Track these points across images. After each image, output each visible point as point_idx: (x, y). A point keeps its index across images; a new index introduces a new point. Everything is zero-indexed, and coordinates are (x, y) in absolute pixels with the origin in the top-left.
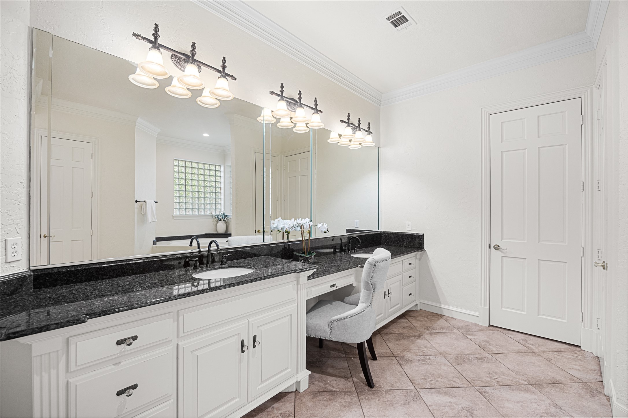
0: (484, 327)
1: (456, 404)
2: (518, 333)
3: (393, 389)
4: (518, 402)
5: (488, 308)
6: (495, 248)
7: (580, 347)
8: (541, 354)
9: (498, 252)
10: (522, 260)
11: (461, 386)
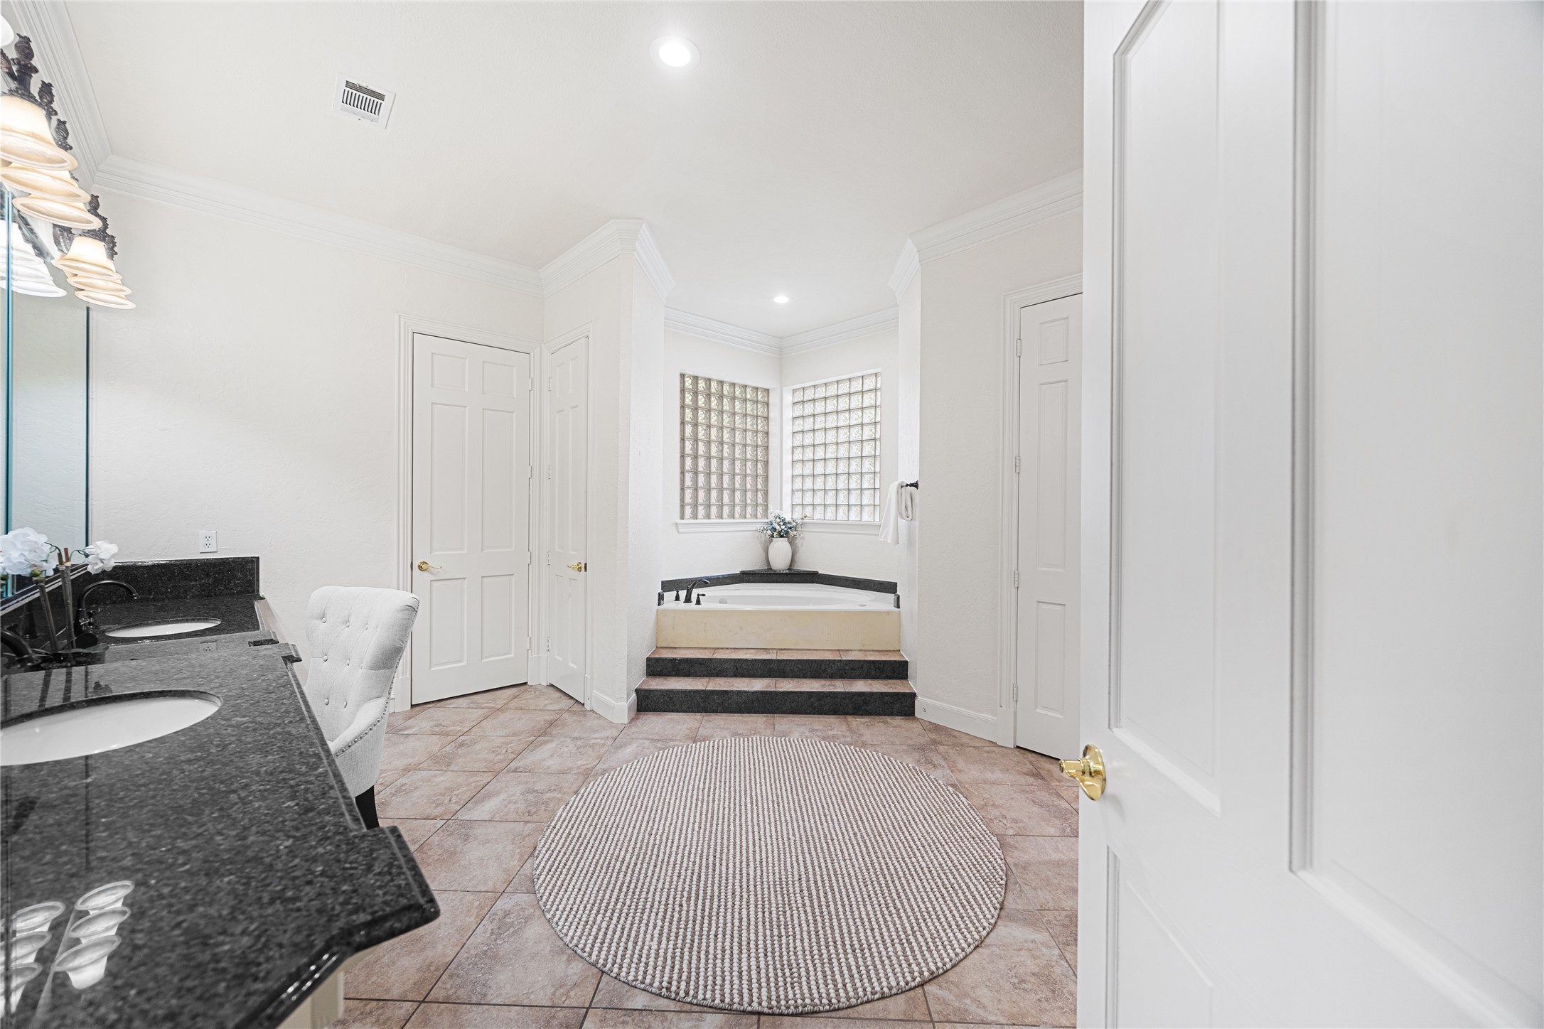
0: (405, 712)
1: (512, 796)
2: (456, 700)
3: (422, 842)
4: (552, 756)
5: (409, 676)
6: (420, 567)
7: (526, 683)
8: (506, 706)
9: (425, 574)
10: (460, 581)
11: (489, 780)
